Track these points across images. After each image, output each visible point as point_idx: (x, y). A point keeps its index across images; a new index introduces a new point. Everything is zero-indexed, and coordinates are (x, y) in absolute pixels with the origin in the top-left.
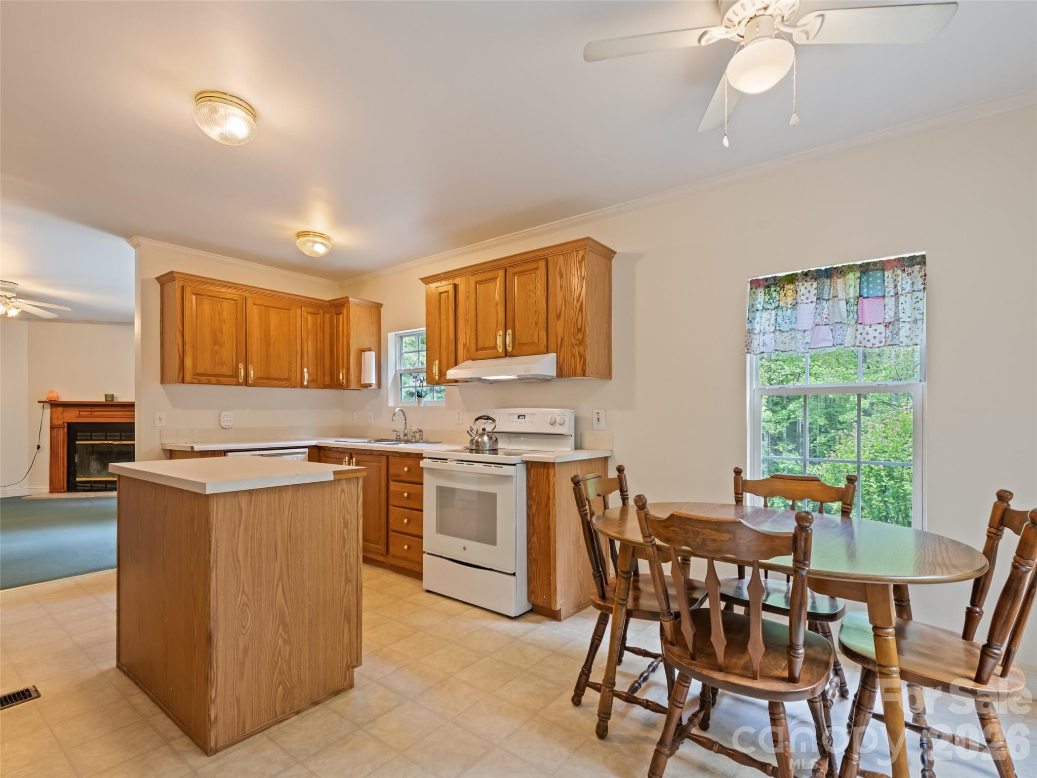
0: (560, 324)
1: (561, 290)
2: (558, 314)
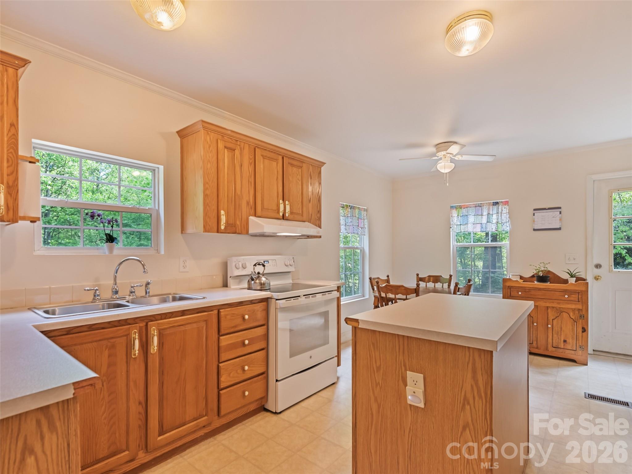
0: (310, 205)
1: (311, 186)
2: (309, 199)
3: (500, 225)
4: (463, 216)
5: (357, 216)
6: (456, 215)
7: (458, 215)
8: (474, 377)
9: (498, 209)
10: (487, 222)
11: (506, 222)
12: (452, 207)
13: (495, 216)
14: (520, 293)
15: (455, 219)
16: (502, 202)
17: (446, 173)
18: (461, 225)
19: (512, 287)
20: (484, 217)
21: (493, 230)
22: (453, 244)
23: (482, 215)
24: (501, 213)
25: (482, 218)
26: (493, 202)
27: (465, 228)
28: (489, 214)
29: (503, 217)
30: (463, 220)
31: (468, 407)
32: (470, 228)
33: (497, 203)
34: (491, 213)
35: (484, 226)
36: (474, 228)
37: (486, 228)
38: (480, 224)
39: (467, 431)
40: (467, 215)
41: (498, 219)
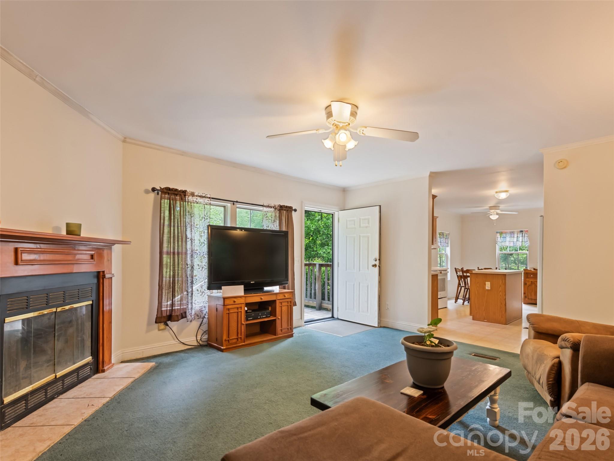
3: (523, 243)
4: (503, 237)
5: (445, 237)
6: (500, 237)
7: (501, 237)
8: (502, 281)
9: (523, 234)
10: (517, 241)
11: (527, 241)
12: (497, 232)
13: (521, 238)
14: (532, 276)
15: (499, 239)
16: (525, 231)
17: (494, 220)
18: (502, 242)
19: (528, 273)
20: (515, 238)
21: (520, 245)
22: (498, 251)
23: (514, 237)
24: (524, 236)
25: (514, 239)
26: (520, 231)
27: (504, 244)
28: (517, 237)
29: (525, 238)
30: (503, 239)
31: (501, 287)
32: (507, 244)
33: (522, 231)
34: (519, 236)
35: (515, 243)
36: (510, 244)
37: (516, 244)
38: (513, 242)
39: (501, 293)
40: (505, 237)
41: (522, 239)
